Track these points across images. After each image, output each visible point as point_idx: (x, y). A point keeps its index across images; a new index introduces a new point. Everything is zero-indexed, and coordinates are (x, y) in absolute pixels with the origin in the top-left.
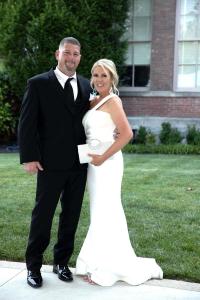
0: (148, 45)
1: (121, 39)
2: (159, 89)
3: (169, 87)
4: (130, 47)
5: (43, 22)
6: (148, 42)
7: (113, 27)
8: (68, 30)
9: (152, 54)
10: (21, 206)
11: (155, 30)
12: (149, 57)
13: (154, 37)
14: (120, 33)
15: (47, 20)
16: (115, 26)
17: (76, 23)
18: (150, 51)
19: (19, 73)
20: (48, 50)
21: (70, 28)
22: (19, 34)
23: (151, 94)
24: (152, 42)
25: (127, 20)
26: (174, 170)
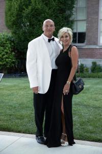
0: (85, 22)
1: (71, 19)
2: (90, 44)
3: (96, 43)
4: (75, 23)
5: (30, 11)
6: (85, 20)
8: (43, 15)
9: (87, 26)
10: (20, 105)
11: (88, 14)
12: (85, 28)
13: (88, 18)
14: (70, 16)
15: (32, 10)
16: (68, 12)
17: (47, 11)
18: (85, 25)
19: (19, 37)
20: (33, 25)
21: (44, 13)
22: (19, 17)
23: (86, 47)
24: (87, 20)
25: (74, 9)
26: (98, 86)
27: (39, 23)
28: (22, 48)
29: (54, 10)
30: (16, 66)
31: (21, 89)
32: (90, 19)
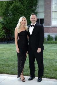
0: (43, 13)
1: (36, 11)
2: (47, 25)
3: (49, 25)
4: (38, 13)
5: (13, 7)
7: (33, 8)
9: (44, 15)
10: (8, 59)
11: (45, 9)
12: (44, 16)
13: (45, 11)
14: (35, 10)
15: (14, 6)
17: (22, 7)
18: (44, 14)
19: (7, 21)
20: (15, 15)
21: (21, 8)
24: (45, 12)
25: (37, 6)
26: (51, 48)
27: (18, 14)
28: (9, 27)
29: (26, 6)
30: (5, 37)
31: (8, 50)
32: (46, 11)
